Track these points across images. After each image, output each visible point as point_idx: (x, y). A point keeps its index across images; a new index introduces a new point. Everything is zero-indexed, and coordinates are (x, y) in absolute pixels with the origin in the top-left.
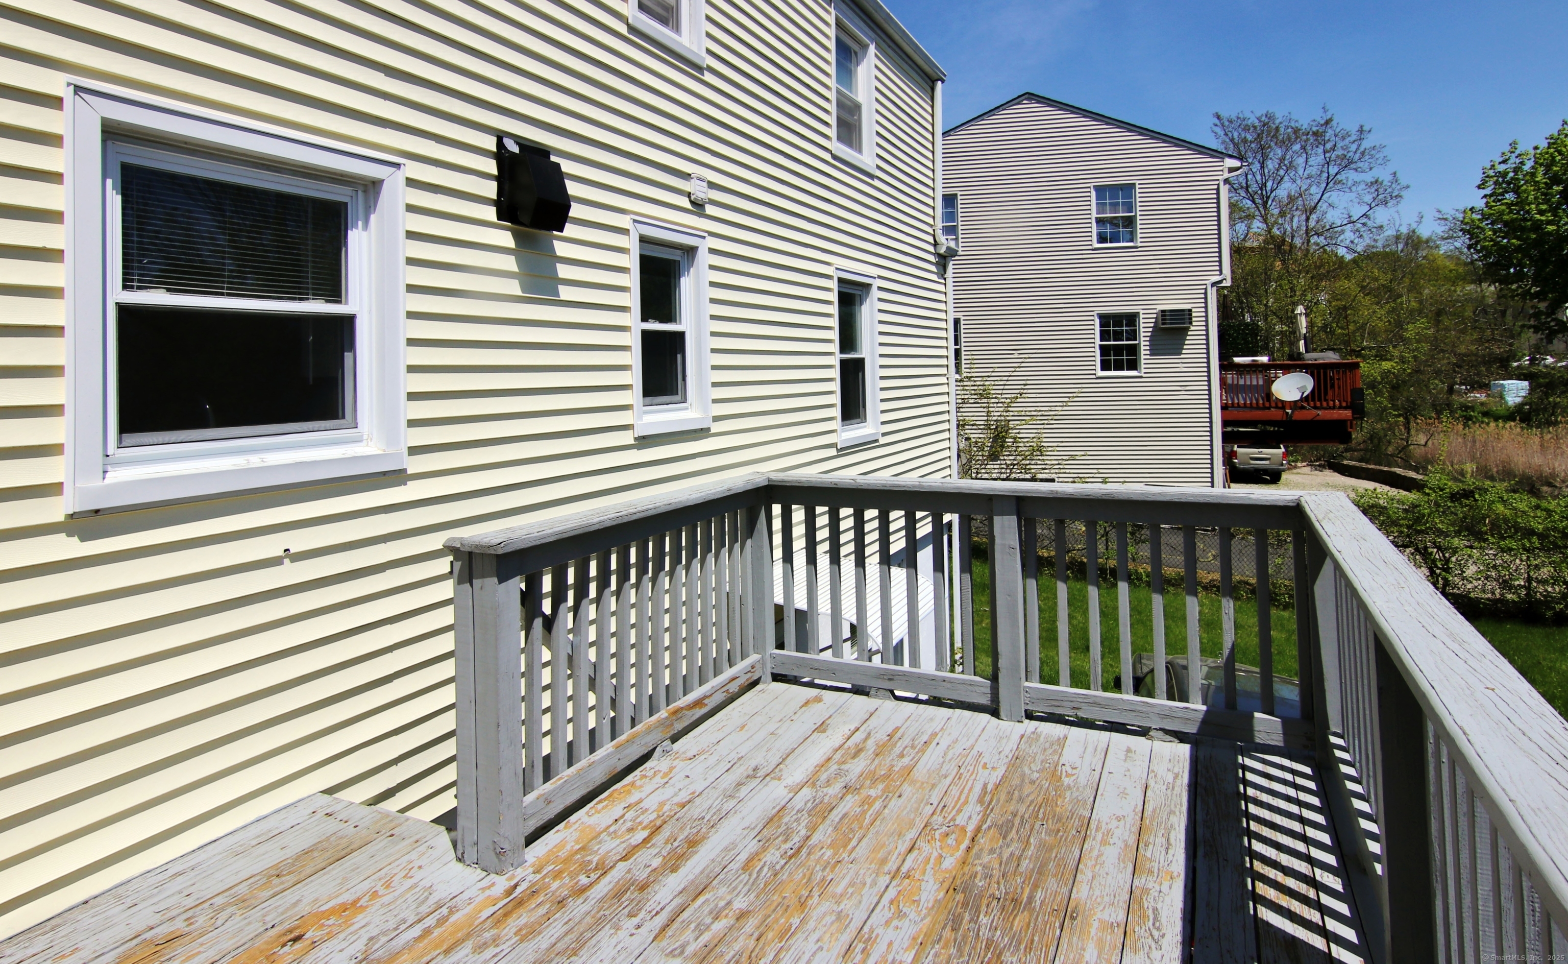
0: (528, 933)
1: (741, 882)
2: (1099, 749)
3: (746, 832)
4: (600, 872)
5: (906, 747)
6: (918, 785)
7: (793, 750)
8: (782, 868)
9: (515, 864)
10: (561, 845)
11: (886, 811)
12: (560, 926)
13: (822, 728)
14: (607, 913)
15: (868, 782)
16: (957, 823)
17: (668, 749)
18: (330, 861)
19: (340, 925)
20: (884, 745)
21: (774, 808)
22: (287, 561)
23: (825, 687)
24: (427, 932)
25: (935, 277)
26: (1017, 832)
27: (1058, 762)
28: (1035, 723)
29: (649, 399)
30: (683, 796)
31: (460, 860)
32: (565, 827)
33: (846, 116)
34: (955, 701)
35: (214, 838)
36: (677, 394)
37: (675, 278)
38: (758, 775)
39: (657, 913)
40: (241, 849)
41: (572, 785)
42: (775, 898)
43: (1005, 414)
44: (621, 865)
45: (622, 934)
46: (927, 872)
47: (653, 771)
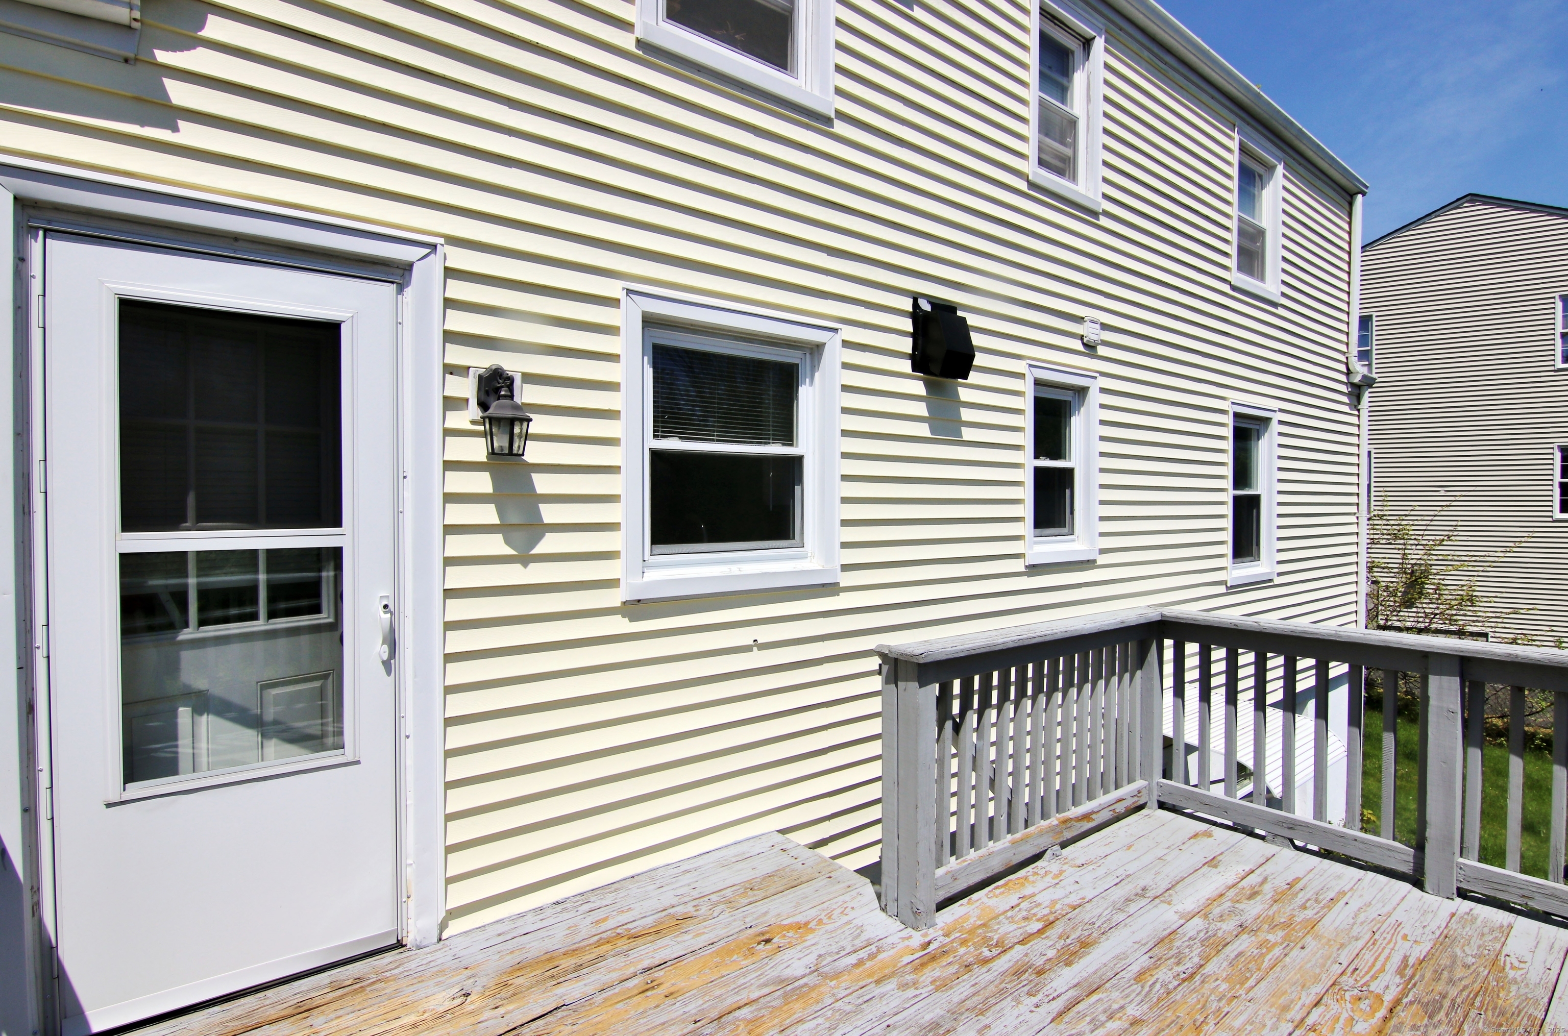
0: (942, 985)
1: (1133, 991)
2: (1556, 946)
3: (1136, 946)
4: (1000, 950)
5: (1309, 900)
6: (1323, 941)
7: (1183, 879)
8: (1175, 988)
9: (928, 924)
10: (966, 917)
11: (1287, 959)
12: (968, 986)
13: (1212, 862)
14: (1008, 986)
15: (1267, 926)
16: (1371, 989)
17: (1058, 853)
18: (786, 886)
19: (797, 939)
20: (1283, 893)
21: (1165, 930)
22: (755, 649)
23: (1215, 824)
24: (860, 962)
25: (1346, 409)
26: (1447, 1015)
27: (1500, 951)
28: (1467, 905)
29: (1039, 531)
30: (1074, 899)
31: (884, 909)
32: (968, 903)
33: (1247, 244)
34: (1366, 862)
35: (708, 850)
36: (1065, 526)
37: (1066, 418)
38: (1147, 895)
39: (1054, 999)
40: (725, 863)
41: (974, 868)
42: (1169, 1014)
43: (1426, 557)
44: (1018, 948)
45: (1022, 1008)
46: (1336, 1031)
47: (1044, 870)
